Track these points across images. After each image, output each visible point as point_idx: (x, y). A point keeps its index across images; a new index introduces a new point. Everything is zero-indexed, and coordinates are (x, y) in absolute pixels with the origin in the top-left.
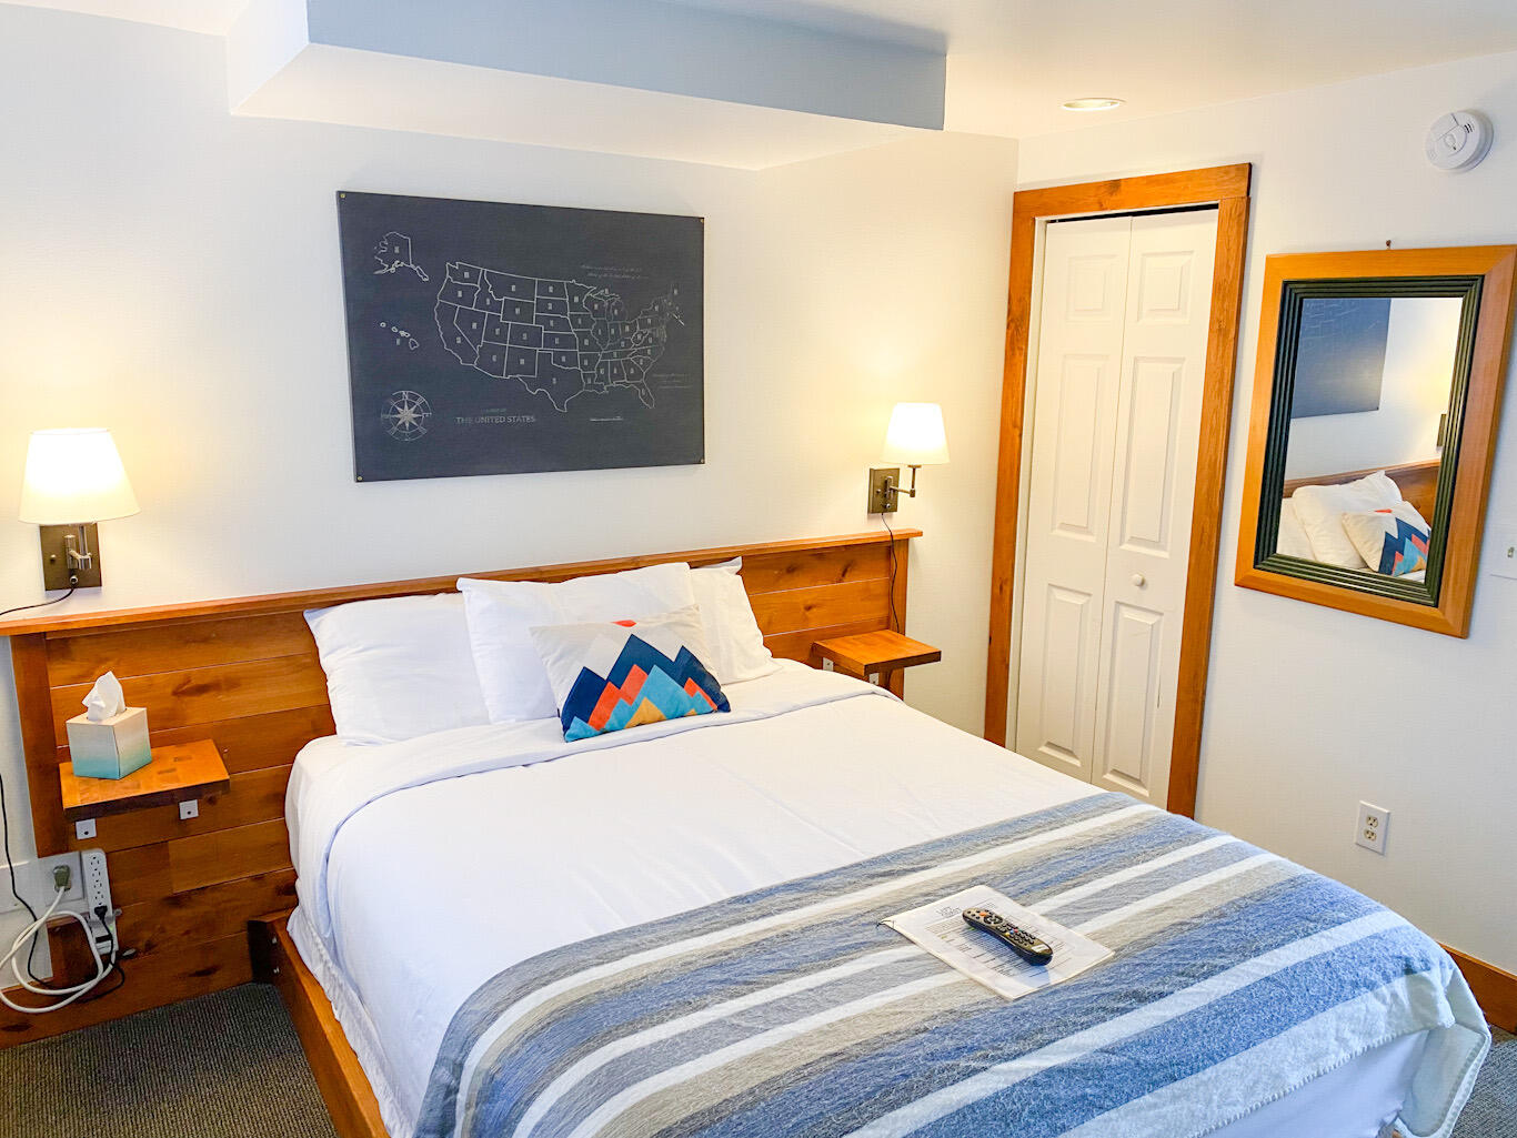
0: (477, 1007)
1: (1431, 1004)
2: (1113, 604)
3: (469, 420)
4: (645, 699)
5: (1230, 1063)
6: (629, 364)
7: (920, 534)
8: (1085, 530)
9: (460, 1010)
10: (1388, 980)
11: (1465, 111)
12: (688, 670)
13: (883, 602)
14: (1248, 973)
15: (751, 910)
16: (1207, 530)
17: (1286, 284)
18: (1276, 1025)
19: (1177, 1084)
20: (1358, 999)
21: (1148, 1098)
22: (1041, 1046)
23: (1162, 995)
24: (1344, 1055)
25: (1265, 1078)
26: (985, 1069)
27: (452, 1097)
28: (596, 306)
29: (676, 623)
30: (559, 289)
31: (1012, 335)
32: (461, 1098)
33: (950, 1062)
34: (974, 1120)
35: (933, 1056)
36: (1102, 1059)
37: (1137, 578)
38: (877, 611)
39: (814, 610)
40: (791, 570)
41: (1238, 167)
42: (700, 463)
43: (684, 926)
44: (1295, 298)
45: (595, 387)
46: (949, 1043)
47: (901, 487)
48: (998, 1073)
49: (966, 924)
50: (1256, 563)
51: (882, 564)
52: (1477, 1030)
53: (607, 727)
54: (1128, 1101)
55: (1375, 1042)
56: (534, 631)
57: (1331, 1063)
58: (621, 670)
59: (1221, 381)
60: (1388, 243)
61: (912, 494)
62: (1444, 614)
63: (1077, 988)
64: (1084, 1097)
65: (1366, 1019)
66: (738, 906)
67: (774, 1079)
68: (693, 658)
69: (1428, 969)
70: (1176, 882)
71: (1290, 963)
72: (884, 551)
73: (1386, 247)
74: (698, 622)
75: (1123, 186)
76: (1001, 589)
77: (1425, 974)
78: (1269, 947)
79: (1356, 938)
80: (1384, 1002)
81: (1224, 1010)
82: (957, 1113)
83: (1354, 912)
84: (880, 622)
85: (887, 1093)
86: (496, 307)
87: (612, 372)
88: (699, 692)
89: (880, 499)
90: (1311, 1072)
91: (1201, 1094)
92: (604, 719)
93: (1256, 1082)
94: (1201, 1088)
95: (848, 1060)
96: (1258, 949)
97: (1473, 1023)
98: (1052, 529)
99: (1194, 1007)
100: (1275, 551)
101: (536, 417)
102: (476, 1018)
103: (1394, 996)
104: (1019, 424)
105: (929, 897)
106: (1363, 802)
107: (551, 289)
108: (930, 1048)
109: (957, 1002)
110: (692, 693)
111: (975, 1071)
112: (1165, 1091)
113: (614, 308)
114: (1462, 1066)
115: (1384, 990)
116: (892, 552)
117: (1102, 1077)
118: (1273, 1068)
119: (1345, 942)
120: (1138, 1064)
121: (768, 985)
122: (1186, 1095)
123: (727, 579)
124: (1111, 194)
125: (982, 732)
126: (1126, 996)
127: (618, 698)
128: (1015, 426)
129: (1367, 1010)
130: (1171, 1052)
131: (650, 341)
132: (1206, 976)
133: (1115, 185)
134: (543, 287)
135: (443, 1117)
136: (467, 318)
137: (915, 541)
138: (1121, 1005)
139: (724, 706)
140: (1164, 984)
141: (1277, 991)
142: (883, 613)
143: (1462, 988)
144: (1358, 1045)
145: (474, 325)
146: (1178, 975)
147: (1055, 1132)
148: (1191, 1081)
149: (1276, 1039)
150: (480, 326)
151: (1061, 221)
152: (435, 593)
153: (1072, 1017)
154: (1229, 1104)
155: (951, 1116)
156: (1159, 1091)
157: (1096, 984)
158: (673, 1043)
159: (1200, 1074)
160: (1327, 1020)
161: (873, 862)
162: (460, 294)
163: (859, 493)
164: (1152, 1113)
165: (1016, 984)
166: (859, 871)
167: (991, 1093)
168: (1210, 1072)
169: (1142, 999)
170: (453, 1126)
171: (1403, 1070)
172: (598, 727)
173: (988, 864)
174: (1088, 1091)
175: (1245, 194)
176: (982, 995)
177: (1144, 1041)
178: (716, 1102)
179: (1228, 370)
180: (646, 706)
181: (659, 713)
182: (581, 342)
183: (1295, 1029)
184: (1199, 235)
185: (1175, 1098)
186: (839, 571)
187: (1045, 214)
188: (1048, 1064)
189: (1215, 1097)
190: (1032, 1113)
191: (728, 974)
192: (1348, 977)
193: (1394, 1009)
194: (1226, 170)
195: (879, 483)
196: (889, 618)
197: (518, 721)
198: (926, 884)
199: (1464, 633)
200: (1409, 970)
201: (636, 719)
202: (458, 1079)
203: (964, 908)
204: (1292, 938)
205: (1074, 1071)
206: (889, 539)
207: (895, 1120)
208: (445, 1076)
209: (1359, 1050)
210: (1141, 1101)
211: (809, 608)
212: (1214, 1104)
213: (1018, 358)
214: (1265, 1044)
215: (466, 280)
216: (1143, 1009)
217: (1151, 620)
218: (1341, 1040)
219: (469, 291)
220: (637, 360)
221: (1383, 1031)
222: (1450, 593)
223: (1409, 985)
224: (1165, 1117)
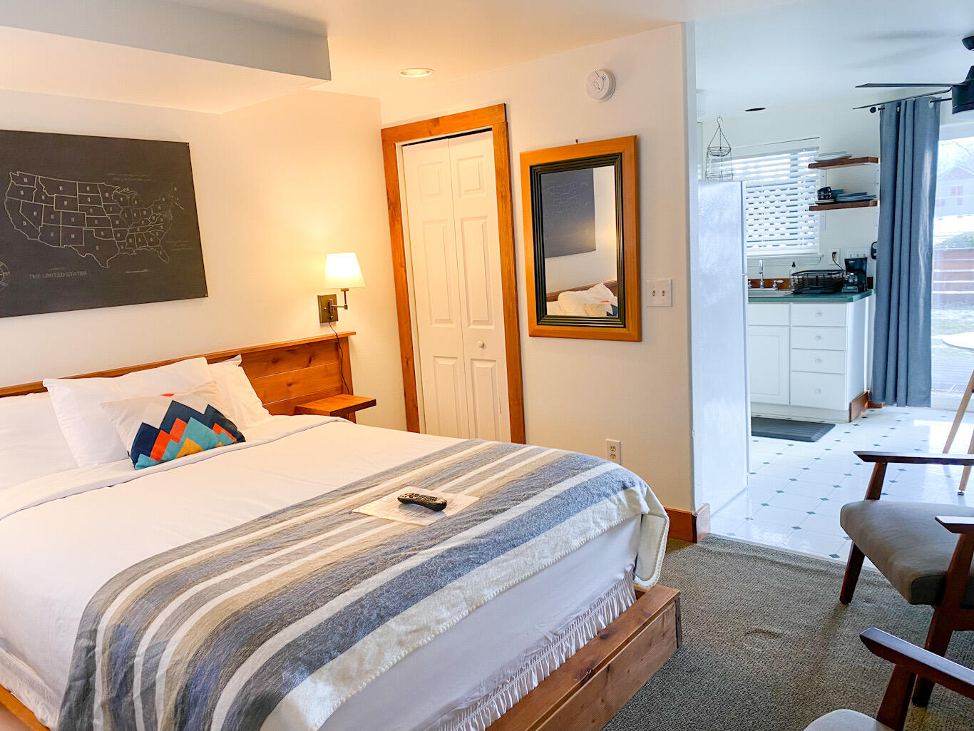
0: (101, 597)
1: (637, 503)
2: (469, 360)
3: (38, 276)
4: (187, 439)
5: (542, 537)
6: (149, 236)
7: (354, 333)
8: (449, 321)
9: (90, 602)
10: (615, 493)
11: (602, 70)
12: (214, 418)
13: (337, 377)
14: (547, 495)
15: (273, 521)
16: (511, 308)
17: (531, 167)
18: (561, 518)
19: (516, 549)
20: (601, 502)
21: (502, 557)
22: (444, 540)
23: (504, 510)
24: (599, 531)
25: (560, 543)
26: (415, 554)
27: (91, 653)
28: (121, 199)
29: (203, 392)
30: (94, 189)
31: (392, 213)
32: (98, 649)
33: (396, 555)
34: (411, 577)
35: (386, 554)
36: (476, 541)
37: (480, 343)
38: (334, 383)
39: (294, 385)
40: (275, 361)
41: (499, 106)
42: (205, 297)
43: (232, 534)
44: (537, 174)
45: (126, 251)
46: (395, 547)
47: (338, 304)
48: (420, 555)
49: (401, 503)
50: (538, 321)
51: (334, 353)
52: (662, 516)
53: (163, 458)
54: (492, 559)
55: (613, 524)
56: (103, 405)
57: (592, 534)
58: (168, 423)
59: (507, 225)
60: (577, 141)
61: (346, 307)
62: (628, 330)
63: (461, 514)
64: (469, 559)
65: (607, 512)
66: (264, 520)
67: (298, 579)
68: (217, 411)
69: (634, 486)
70: (509, 466)
71: (566, 488)
72: (333, 346)
73: (576, 143)
74: (217, 390)
75: (441, 122)
76: (407, 363)
77: (633, 488)
78: (557, 483)
79: (598, 474)
80: (615, 503)
81: (536, 513)
82: (403, 574)
83: (596, 464)
84: (337, 390)
85: (362, 573)
86: (49, 200)
87: (137, 240)
88: (223, 431)
89: (326, 314)
90: (582, 539)
91: (529, 552)
92: (161, 453)
93: (556, 546)
94: (529, 550)
95: (339, 564)
96: (551, 484)
97: (659, 512)
98: (431, 324)
99: (521, 513)
100: (546, 314)
101: (87, 272)
102: (101, 603)
103: (619, 500)
104: (403, 264)
105: (378, 497)
106: (607, 440)
107: (88, 189)
108: (384, 551)
109: (398, 532)
110: (219, 433)
111: (410, 556)
112: (511, 552)
113: (134, 200)
114: (658, 539)
115: (614, 497)
116: (338, 345)
117: (477, 549)
118: (564, 538)
119: (593, 476)
120: (495, 541)
121: (288, 547)
122: (522, 554)
123: (233, 369)
124: (435, 126)
125: (406, 428)
126: (486, 513)
127: (169, 440)
128: (402, 266)
129: (607, 508)
130: (512, 534)
131: (162, 220)
132: (526, 499)
133: (436, 121)
134: (83, 188)
135: (87, 667)
136: (29, 209)
137: (352, 337)
138: (485, 517)
139: (241, 439)
140: (505, 505)
141: (562, 501)
142: (338, 385)
143: (652, 496)
144: (605, 526)
145: (35, 213)
146: (512, 500)
147: (456, 577)
148: (523, 547)
149: (563, 523)
150: (40, 214)
151: (410, 144)
152: (25, 393)
153: (459, 526)
154: (544, 558)
155: (399, 577)
156: (507, 553)
157: (471, 511)
158: (234, 578)
159: (527, 543)
160: (588, 513)
161: (344, 488)
162: (22, 193)
163: (314, 311)
164: (505, 564)
165: (430, 519)
166: (336, 493)
167: (419, 564)
168: (532, 541)
169: (495, 513)
170: (95, 670)
171: (631, 541)
172: (157, 459)
173: (411, 477)
174: (471, 556)
175: (504, 120)
176: (409, 527)
177: (497, 531)
178: (264, 595)
179: (510, 219)
180: (188, 442)
181: (198, 446)
182: (114, 222)
183: (572, 518)
184: (484, 146)
185: (516, 556)
186: (306, 360)
187: (401, 141)
188: (449, 547)
189: (537, 554)
190: (442, 570)
191: (262, 547)
192: (595, 492)
193: (620, 507)
194: (493, 108)
195: (325, 304)
196: (342, 387)
197: (100, 464)
198: (376, 492)
199: (639, 339)
200: (625, 487)
201: (182, 452)
202: (95, 640)
203: (398, 496)
204: (567, 478)
205: (463, 548)
206: (335, 337)
207: (368, 583)
208: (85, 642)
209: (606, 528)
210: (498, 558)
211: (290, 385)
212: (536, 558)
213: (398, 226)
214: (558, 527)
215: (25, 184)
216: (495, 517)
217: (490, 365)
218: (596, 523)
219: (28, 192)
220: (154, 233)
221: (616, 518)
222: (630, 319)
223: (625, 494)
224: (512, 565)
